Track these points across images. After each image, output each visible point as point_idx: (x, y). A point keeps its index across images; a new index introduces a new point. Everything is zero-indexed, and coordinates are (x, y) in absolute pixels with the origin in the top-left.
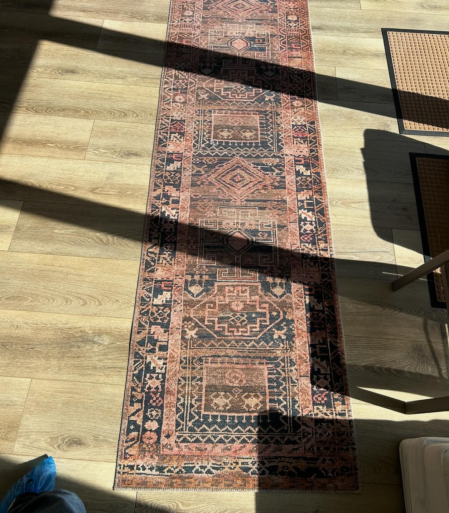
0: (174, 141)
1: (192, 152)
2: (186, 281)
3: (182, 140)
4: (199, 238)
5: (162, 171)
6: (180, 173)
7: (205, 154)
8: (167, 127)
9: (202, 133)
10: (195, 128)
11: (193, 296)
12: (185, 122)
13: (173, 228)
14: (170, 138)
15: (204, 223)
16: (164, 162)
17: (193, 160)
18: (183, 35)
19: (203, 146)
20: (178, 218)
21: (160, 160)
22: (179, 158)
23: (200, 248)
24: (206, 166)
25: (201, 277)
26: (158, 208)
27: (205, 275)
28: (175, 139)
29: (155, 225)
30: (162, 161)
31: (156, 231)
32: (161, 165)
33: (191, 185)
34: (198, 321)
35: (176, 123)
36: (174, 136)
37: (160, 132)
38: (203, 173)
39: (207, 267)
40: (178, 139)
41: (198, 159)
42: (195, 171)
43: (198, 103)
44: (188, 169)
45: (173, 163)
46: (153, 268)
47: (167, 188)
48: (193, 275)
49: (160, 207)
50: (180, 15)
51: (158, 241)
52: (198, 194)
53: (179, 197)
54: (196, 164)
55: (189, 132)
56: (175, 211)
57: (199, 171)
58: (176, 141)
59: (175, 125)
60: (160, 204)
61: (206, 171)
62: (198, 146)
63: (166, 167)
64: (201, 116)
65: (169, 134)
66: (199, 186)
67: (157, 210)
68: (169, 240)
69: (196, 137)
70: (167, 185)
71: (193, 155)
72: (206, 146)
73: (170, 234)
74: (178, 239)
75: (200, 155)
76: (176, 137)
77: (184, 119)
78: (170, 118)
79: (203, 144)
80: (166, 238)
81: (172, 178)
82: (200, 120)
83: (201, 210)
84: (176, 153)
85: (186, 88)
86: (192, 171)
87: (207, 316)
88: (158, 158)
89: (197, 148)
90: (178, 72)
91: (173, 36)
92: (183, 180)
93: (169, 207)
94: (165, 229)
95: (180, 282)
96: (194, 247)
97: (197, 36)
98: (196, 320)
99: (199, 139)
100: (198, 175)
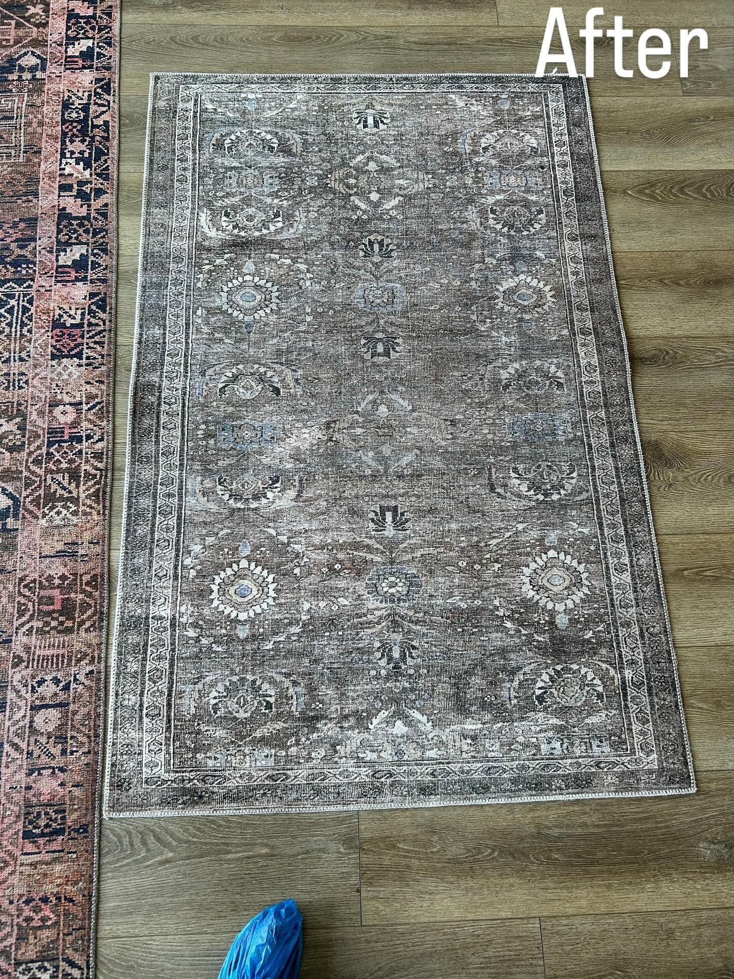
0: (73, 307)
1: (35, 286)
2: (44, 69)
3: (58, 312)
4: (22, 131)
5: (95, 242)
6: (58, 242)
7: (8, 285)
8: (90, 337)
9: (13, 330)
10: (29, 341)
11: (33, 52)
12: (52, 353)
13: (68, 143)
14: (83, 314)
15: (13, 155)
16: (92, 261)
17: (35, 271)
18: (62, 623)
19: (13, 302)
20: (61, 160)
21: (100, 265)
22: (62, 273)
23: (21, 116)
24: (8, 259)
25: (20, 77)
26: (97, 175)
27: (13, 80)
28: (72, 312)
29: (100, 146)
30: (97, 263)
31: (98, 138)
32: (97, 254)
33: (36, 220)
34: (26, 23)
35: (72, 349)
36: (74, 318)
37: (104, 324)
38: (13, 246)
39: (11, 91)
40: (66, 313)
41: (24, 272)
42: (30, 248)
43: (22, 408)
44: (43, 252)
45: (74, 261)
46: (98, 85)
47: (83, 212)
48: (34, 78)
49: (94, 177)
50: (72, 707)
51: (92, 122)
52: (23, 205)
53: (59, 196)
54: (28, 262)
55: (43, 331)
56: (66, 172)
57: (21, 247)
58: (70, 309)
59: (72, 345)
60: (94, 182)
61: (7, 249)
62: (23, 301)
63: (87, 251)
64: (16, 372)
65: (86, 321)
66: (21, 220)
67: (98, 171)
68: (75, 124)
69: (26, 321)
70: (84, 218)
71: (33, 280)
72: (7, 303)
73: (73, 135)
74: (59, 128)
75: (20, 282)
76: (70, 316)
77: (54, 363)
78: (84, 361)
79: (13, 307)
80: (79, 128)
81: (75, 231)
82: (17, 363)
83: (19, 176)
84: (69, 281)
85: (50, 444)
86: (35, 248)
87: (13, 30)
88: (104, 269)
89: (25, 296)
90: (70, 492)
91: (89, 618)
92: (54, 229)
93: (77, 177)
94: (83, 141)
95: (51, 68)
96: (31, 116)
97: (23, 625)
98: (28, 25)
99: (20, 316)
100: (23, 240)
